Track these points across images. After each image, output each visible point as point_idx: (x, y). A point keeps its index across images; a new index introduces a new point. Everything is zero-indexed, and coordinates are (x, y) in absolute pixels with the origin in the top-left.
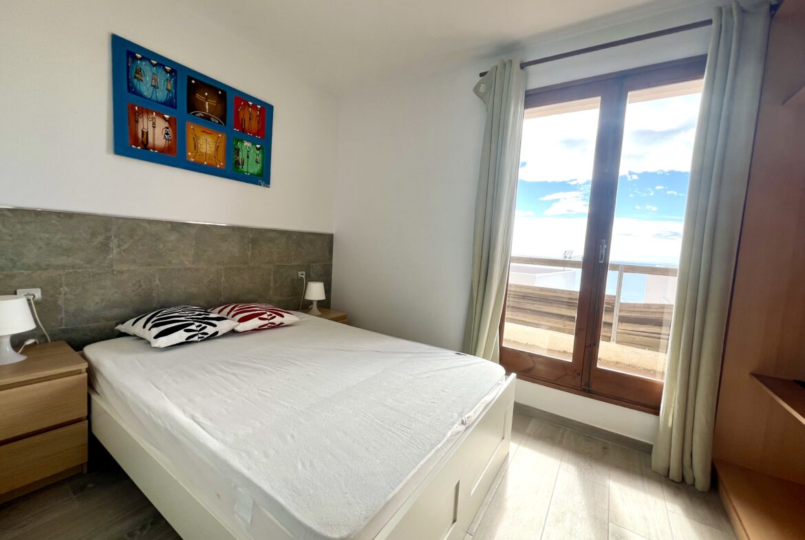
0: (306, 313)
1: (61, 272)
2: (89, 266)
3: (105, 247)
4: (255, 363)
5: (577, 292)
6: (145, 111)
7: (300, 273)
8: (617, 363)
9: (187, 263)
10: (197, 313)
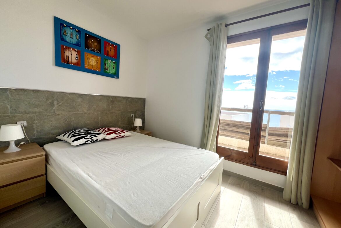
0: (134, 131)
1: (34, 115)
2: (45, 112)
3: (52, 104)
4: (113, 152)
5: (250, 123)
6: (68, 48)
7: (132, 115)
8: (268, 153)
9: (85, 110)
10: (89, 131)
